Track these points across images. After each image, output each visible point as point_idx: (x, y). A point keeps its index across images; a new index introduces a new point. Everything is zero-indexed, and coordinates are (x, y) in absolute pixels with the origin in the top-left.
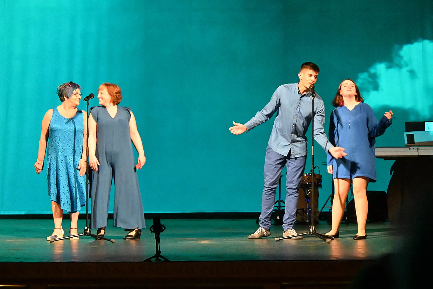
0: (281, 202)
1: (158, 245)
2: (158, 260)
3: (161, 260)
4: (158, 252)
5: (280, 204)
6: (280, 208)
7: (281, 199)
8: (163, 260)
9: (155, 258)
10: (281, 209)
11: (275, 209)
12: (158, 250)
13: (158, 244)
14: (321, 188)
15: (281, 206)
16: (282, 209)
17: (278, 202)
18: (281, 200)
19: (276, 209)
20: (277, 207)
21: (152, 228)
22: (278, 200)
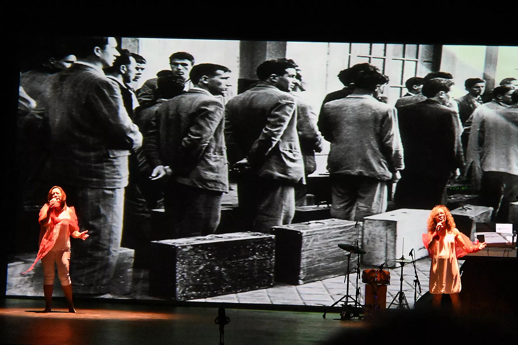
5: (347, 300)
10: (348, 304)
11: (343, 304)
12: (222, 341)
13: (222, 336)
14: (390, 285)
17: (346, 297)
18: (349, 295)
20: (344, 302)
22: (346, 295)
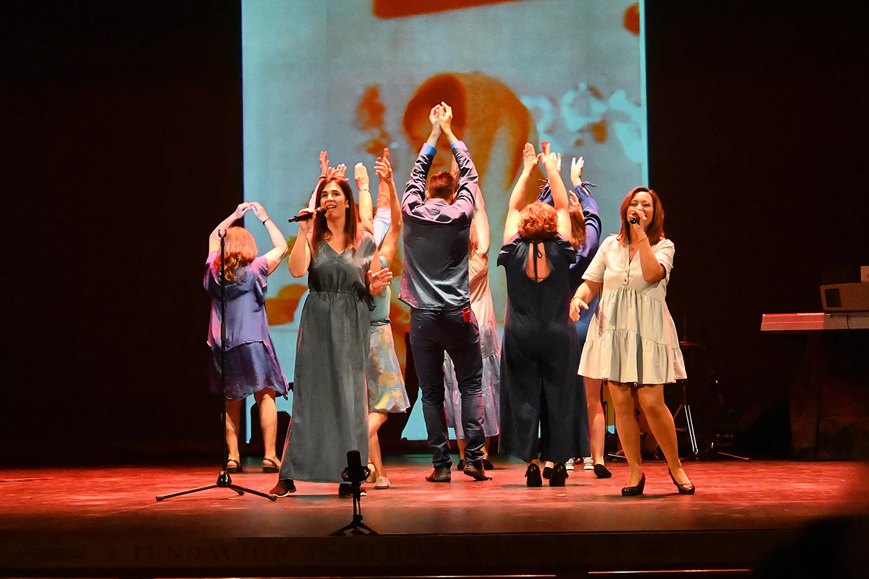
1: (357, 505)
2: (357, 533)
3: (363, 533)
4: (358, 518)
8: (367, 532)
9: (352, 530)
21: (345, 474)
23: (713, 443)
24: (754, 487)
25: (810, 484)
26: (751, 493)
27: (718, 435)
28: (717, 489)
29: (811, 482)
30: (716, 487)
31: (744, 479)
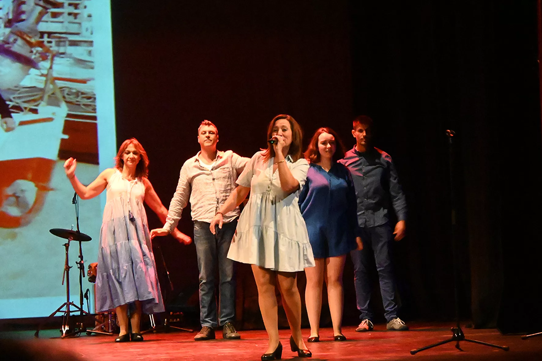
0: (70, 306)
5: (69, 309)
6: (70, 314)
7: (71, 301)
15: (71, 310)
16: (72, 315)
17: (66, 305)
18: (70, 303)
19: (63, 315)
22: (66, 302)
23: (166, 320)
24: (190, 353)
25: (232, 349)
26: (186, 357)
27: (171, 313)
28: (161, 355)
29: (234, 348)
30: (161, 354)
31: (184, 347)
